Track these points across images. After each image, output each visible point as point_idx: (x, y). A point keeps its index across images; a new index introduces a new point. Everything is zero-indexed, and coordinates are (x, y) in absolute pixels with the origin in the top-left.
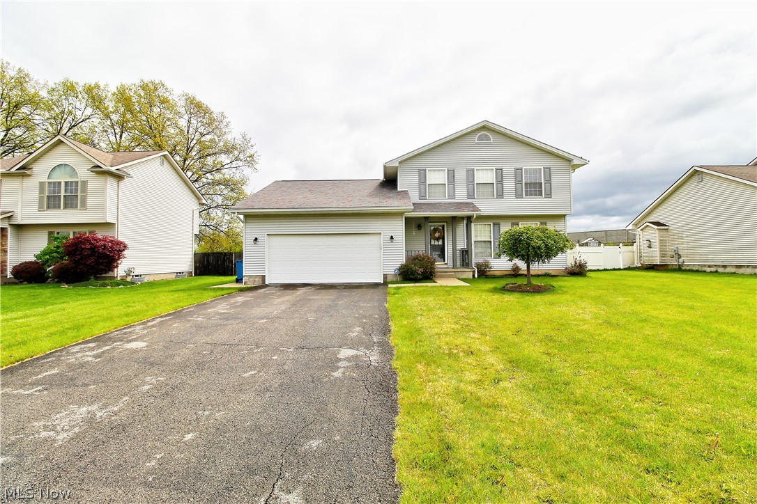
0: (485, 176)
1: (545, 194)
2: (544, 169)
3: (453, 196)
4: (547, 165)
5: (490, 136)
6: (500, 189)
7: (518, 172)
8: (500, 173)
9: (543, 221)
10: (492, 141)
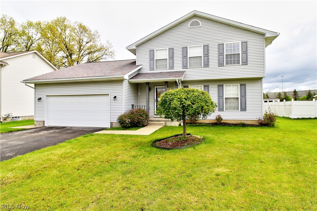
0: (196, 51)
1: (242, 62)
2: (242, 43)
3: (172, 67)
4: (244, 40)
5: (200, 22)
6: (206, 61)
7: (221, 46)
8: (206, 48)
9: (243, 83)
10: (201, 25)
